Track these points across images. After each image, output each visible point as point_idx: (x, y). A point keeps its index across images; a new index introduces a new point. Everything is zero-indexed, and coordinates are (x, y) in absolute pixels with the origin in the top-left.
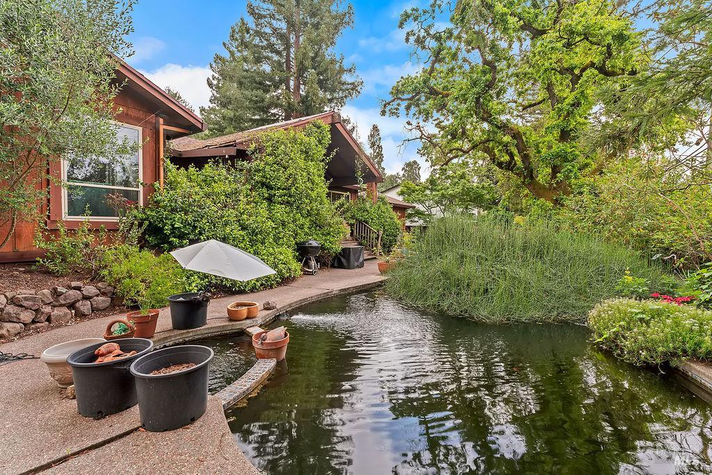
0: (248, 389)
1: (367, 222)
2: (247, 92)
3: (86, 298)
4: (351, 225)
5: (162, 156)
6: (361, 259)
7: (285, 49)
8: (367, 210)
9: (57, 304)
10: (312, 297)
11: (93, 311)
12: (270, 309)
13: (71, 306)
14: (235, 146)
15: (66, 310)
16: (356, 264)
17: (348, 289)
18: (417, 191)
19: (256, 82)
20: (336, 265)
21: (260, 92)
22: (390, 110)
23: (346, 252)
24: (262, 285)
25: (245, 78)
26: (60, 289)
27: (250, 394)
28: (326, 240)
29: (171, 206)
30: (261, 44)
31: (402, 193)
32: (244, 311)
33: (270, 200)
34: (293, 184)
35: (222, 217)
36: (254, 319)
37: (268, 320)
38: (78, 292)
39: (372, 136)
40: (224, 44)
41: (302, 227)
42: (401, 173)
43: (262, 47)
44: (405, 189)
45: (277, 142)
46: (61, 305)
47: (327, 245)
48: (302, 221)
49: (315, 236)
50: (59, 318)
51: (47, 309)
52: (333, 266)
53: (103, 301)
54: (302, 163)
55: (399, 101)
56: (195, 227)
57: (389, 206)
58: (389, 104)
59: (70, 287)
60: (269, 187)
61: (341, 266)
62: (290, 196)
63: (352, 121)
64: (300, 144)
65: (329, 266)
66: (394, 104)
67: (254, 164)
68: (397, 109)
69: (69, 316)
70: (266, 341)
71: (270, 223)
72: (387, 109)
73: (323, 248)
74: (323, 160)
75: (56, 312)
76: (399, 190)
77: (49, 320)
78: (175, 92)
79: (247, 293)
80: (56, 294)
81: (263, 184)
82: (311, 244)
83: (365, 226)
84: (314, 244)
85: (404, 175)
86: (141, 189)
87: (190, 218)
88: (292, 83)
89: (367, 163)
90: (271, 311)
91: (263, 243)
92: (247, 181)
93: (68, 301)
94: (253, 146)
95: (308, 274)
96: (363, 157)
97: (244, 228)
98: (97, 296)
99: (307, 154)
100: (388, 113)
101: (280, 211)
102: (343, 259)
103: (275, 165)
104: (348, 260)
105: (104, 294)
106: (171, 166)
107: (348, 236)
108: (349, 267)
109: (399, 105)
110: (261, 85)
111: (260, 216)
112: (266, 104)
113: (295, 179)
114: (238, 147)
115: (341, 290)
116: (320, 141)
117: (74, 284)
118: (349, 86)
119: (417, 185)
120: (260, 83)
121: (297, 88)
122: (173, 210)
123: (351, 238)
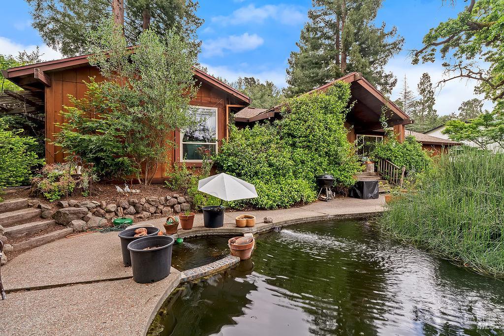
0: (206, 273)
1: (390, 160)
2: (307, 72)
3: (179, 203)
4: (375, 163)
5: (227, 123)
6: (376, 192)
7: (335, 34)
8: (390, 150)
9: (166, 205)
10: (307, 218)
11: (181, 211)
12: (267, 223)
13: (172, 207)
14: (274, 111)
15: (170, 209)
16: (370, 195)
17: (344, 215)
18: (466, 128)
19: (313, 64)
20: (352, 195)
21: (316, 70)
22: (423, 58)
23: (360, 185)
24: (278, 205)
25: (306, 62)
26: (169, 197)
27: (206, 276)
28: (341, 175)
29: (228, 152)
30: (316, 36)
31: (447, 132)
32: (244, 221)
33: (294, 145)
34: (311, 132)
35: (256, 158)
36: (250, 228)
37: (264, 230)
38: (176, 200)
39: (422, 84)
40: (297, 44)
41: (320, 164)
42: (458, 113)
43: (318, 38)
44: (451, 128)
45: (300, 103)
46: (168, 206)
47: (342, 178)
48: (320, 159)
49: (332, 171)
50: (166, 212)
51: (161, 207)
52: (349, 196)
53: (186, 206)
54: (320, 116)
55: (433, 47)
56: (239, 165)
57: (417, 145)
58: (421, 52)
59: (173, 197)
60: (294, 137)
61: (356, 196)
62: (309, 142)
63: (394, 75)
64: (321, 102)
65: (347, 195)
66: (429, 51)
67: (283, 121)
68: (431, 55)
69: (170, 212)
70: (234, 244)
71: (291, 162)
72: (420, 57)
73: (338, 181)
74: (343, 112)
75: (165, 209)
76: (444, 129)
77: (161, 212)
78: (270, 82)
79: (266, 210)
80: (166, 200)
81: (289, 135)
82: (326, 177)
83: (388, 163)
84: (329, 177)
85: (461, 115)
86: (217, 143)
87: (237, 160)
88: (340, 57)
89: (392, 108)
90: (267, 224)
91: (284, 176)
92: (278, 133)
93: (170, 204)
94: (283, 109)
95: (323, 201)
96: (387, 104)
97: (271, 165)
98: (184, 202)
99: (326, 109)
100: (421, 60)
101: (300, 153)
102: (357, 191)
103: (298, 121)
104: (362, 192)
105: (188, 202)
106: (235, 128)
107: (372, 171)
108: (362, 197)
109: (433, 50)
110: (318, 65)
111: (284, 157)
112: (319, 77)
113: (313, 129)
114: (276, 111)
115: (336, 215)
116: (340, 98)
117: (175, 195)
118: (390, 47)
119: (466, 122)
120: (316, 63)
121: (344, 59)
122: (229, 155)
123: (374, 173)
